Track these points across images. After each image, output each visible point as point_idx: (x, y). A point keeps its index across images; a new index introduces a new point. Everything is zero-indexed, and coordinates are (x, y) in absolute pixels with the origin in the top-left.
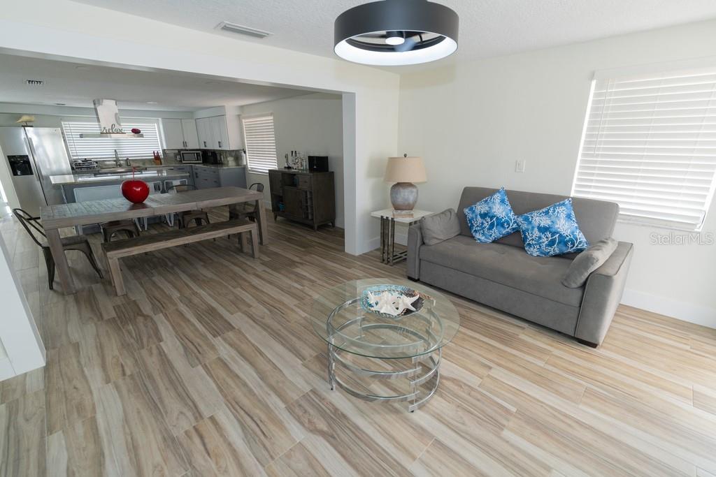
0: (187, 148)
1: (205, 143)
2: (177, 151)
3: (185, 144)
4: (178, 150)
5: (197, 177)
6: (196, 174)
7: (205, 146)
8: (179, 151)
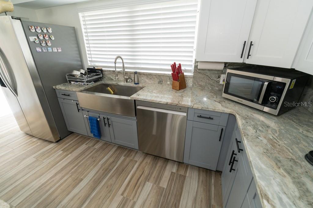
3: (247, 48)
5: (231, 165)
6: (234, 156)
8: (227, 65)
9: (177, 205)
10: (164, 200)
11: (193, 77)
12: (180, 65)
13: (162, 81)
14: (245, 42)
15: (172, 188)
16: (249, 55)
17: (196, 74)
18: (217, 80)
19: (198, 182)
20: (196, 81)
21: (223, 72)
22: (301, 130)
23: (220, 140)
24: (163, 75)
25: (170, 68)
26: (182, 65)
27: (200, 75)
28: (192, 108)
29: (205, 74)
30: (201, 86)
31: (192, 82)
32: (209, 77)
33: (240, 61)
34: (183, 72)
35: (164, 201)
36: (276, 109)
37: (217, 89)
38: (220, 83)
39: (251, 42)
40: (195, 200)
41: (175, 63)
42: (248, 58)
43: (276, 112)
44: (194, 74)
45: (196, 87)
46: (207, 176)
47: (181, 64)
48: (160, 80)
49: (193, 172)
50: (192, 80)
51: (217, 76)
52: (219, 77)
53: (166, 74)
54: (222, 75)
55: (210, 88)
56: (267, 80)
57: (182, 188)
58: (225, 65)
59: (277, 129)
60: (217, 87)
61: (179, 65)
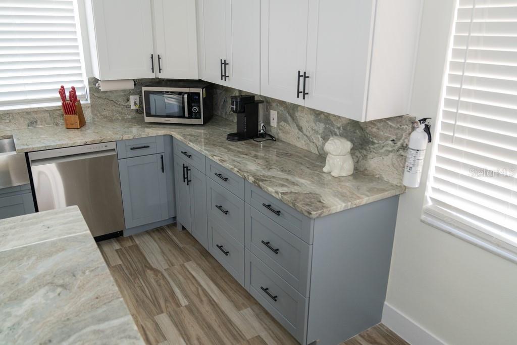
0: (162, 76)
1: (224, 64)
2: (131, 86)
3: (156, 61)
4: (134, 81)
5: (187, 179)
6: (186, 169)
7: (224, 76)
8: (138, 83)
9: (148, 265)
10: (129, 271)
11: (92, 106)
12: (73, 88)
13: (36, 122)
14: (152, 55)
15: (130, 260)
16: (160, 69)
17: (94, 100)
18: (127, 104)
19: (155, 241)
20: (97, 111)
21: (131, 93)
22: (222, 129)
23: (163, 172)
24: (36, 110)
25: (58, 95)
26: (77, 88)
27: (100, 101)
28: (122, 140)
29: (108, 99)
30: (106, 117)
31: (90, 114)
32: (115, 102)
33: (152, 76)
34: (78, 99)
35: (131, 271)
36: (200, 118)
37: (130, 117)
38: (132, 108)
39: (159, 56)
40: (163, 253)
41: (62, 87)
42: (160, 72)
43: (201, 121)
44: (92, 101)
45: (98, 120)
46: (161, 233)
47: (75, 87)
48: (29, 120)
49: (143, 239)
50: (89, 110)
51: (125, 99)
52: (128, 100)
53: (42, 108)
54: (131, 96)
55: (120, 118)
56: (186, 93)
57: (141, 253)
58: (135, 82)
59: (207, 133)
60: (129, 114)
61: (71, 90)
